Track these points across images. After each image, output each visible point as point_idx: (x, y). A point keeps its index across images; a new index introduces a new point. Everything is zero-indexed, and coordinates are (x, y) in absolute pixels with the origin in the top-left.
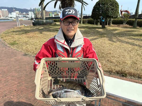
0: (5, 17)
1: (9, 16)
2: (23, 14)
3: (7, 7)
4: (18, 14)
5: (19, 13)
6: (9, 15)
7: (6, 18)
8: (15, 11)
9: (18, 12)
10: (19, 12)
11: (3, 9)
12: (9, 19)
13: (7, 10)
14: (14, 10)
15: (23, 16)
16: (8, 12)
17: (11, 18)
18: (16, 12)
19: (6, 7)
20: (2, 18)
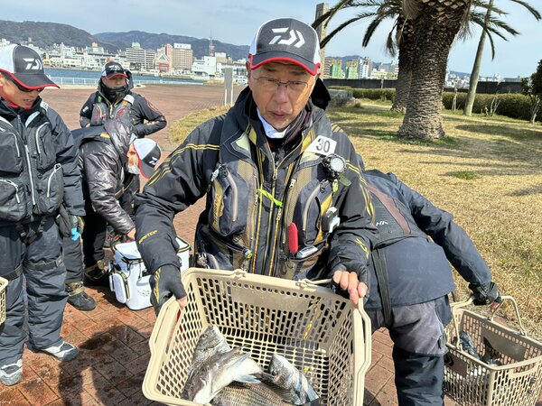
0: (182, 70)
1: (194, 69)
2: (236, 64)
3: (192, 38)
4: (223, 64)
5: (225, 61)
6: (195, 64)
7: (184, 75)
8: (214, 52)
9: (224, 55)
10: (227, 57)
11: (179, 45)
12: (192, 77)
13: (189, 46)
14: (212, 47)
15: (237, 70)
16: (194, 55)
17: (199, 73)
18: (217, 55)
19: (187, 38)
20: (171, 72)
